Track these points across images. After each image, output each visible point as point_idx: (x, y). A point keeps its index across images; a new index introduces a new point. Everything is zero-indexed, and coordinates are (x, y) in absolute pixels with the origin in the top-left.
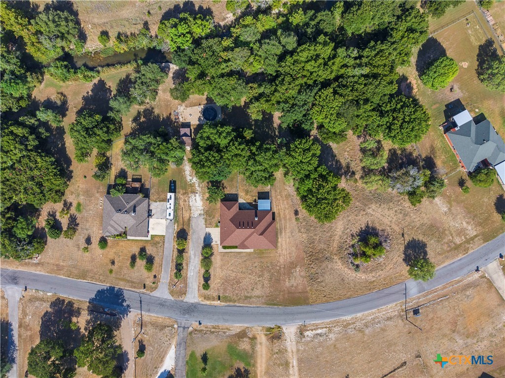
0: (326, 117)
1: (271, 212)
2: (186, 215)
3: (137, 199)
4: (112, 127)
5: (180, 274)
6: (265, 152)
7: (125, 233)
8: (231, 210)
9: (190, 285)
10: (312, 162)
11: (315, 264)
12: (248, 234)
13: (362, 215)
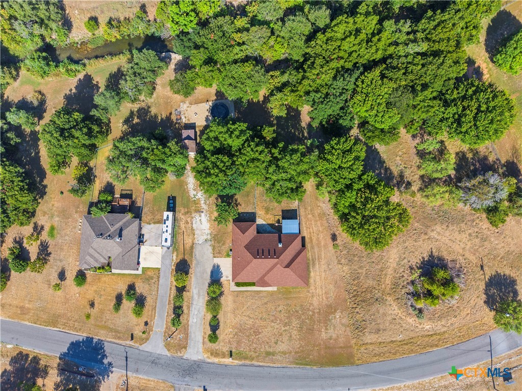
0: (372, 108)
1: (300, 236)
2: (188, 241)
3: (124, 220)
4: (96, 128)
5: (179, 320)
6: (291, 155)
7: (109, 265)
8: (247, 234)
9: (193, 336)
10: (355, 167)
11: (362, 307)
12: (270, 266)
13: (423, 241)
